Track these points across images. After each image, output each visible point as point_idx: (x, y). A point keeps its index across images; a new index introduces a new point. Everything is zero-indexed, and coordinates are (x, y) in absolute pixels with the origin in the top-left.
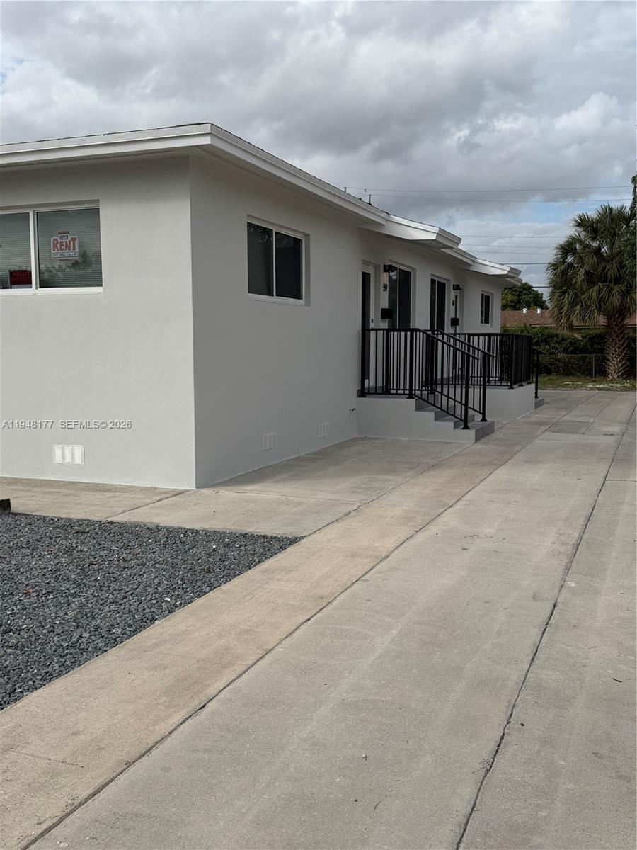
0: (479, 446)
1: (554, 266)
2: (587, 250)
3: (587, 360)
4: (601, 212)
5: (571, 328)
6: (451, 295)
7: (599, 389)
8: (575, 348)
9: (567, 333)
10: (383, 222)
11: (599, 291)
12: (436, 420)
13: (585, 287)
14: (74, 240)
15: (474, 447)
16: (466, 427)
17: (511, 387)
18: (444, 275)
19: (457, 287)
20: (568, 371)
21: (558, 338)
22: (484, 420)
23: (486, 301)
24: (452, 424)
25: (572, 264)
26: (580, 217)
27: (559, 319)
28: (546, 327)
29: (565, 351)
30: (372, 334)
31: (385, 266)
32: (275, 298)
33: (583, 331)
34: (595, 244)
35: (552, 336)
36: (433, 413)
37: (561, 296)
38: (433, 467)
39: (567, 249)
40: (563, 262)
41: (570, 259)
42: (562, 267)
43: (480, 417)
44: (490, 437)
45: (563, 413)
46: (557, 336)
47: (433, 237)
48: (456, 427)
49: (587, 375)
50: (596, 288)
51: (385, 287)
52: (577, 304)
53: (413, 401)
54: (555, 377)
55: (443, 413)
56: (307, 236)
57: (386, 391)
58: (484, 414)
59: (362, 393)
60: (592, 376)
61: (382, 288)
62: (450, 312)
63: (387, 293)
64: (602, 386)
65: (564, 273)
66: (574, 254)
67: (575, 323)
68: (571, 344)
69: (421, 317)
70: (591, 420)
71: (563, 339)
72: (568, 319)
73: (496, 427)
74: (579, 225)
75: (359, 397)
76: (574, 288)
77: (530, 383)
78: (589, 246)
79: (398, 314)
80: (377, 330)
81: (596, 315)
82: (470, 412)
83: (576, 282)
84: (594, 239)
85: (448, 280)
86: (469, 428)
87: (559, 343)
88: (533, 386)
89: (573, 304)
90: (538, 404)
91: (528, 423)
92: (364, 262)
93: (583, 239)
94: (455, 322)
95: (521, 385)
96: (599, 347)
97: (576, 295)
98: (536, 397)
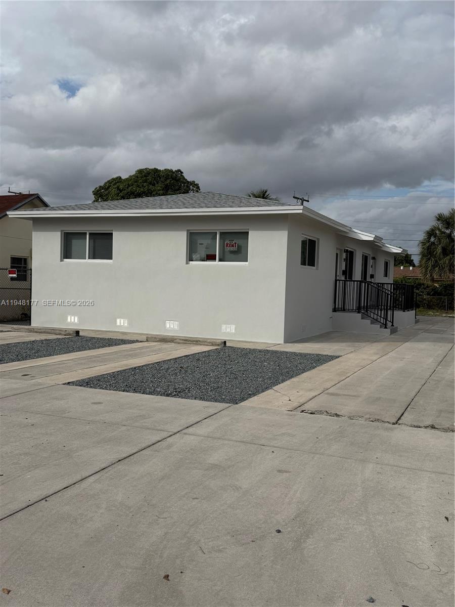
0: (392, 336)
1: (423, 243)
2: (443, 235)
3: (442, 300)
4: (452, 212)
5: (433, 280)
6: (370, 262)
7: (449, 317)
8: (435, 292)
9: (430, 283)
10: (348, 231)
11: (450, 259)
12: (371, 324)
13: (442, 256)
14: (235, 243)
15: (390, 336)
16: (386, 328)
17: (404, 311)
18: (368, 252)
19: (374, 258)
20: (430, 307)
21: (424, 285)
22: (393, 325)
23: (386, 264)
24: (379, 326)
25: (434, 243)
26: (439, 215)
27: (426, 274)
28: (417, 279)
29: (428, 294)
30: (338, 282)
31: (345, 250)
32: (307, 266)
33: (440, 282)
34: (448, 231)
35: (420, 285)
36: (370, 321)
37: (427, 261)
38: (375, 342)
39: (431, 233)
40: (429, 241)
41: (432, 239)
42: (428, 245)
43: (391, 324)
44: (397, 333)
45: (431, 326)
46: (423, 284)
47: (372, 239)
48: (381, 327)
49: (443, 309)
50: (448, 257)
51: (344, 259)
52: (437, 267)
53: (360, 314)
54: (422, 310)
55: (374, 321)
56: (318, 239)
57: (343, 310)
58: (393, 323)
59: (335, 310)
60: (445, 310)
61: (343, 260)
62: (370, 271)
63: (345, 262)
64: (451, 315)
65: (429, 248)
66: (435, 237)
67: (435, 277)
68: (433, 290)
69: (357, 274)
70: (445, 329)
71: (428, 287)
72: (431, 275)
73: (398, 330)
74: (438, 220)
75: (333, 312)
76: (435, 257)
77: (413, 310)
78: (444, 233)
79: (348, 273)
80: (339, 280)
81: (448, 273)
82: (388, 322)
83: (436, 254)
84: (447, 228)
85: (369, 255)
86: (387, 328)
87: (425, 289)
88: (414, 311)
89: (434, 267)
90: (417, 322)
91: (413, 329)
92: (337, 249)
93: (440, 228)
94: (372, 276)
95: (408, 311)
96: (450, 292)
97: (436, 261)
98: (416, 318)
